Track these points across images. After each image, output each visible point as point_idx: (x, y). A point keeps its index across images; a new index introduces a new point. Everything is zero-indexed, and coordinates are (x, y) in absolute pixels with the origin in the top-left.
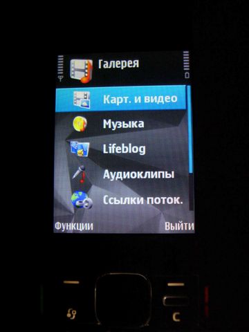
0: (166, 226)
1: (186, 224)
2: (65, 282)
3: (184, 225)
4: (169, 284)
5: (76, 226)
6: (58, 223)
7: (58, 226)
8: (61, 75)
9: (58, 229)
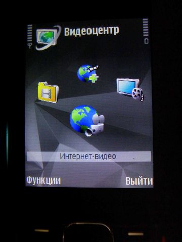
0: (127, 181)
1: (145, 179)
2: (36, 230)
3: (143, 180)
4: (130, 234)
5: (45, 180)
6: (29, 177)
7: (29, 180)
8: (30, 42)
9: (30, 183)
